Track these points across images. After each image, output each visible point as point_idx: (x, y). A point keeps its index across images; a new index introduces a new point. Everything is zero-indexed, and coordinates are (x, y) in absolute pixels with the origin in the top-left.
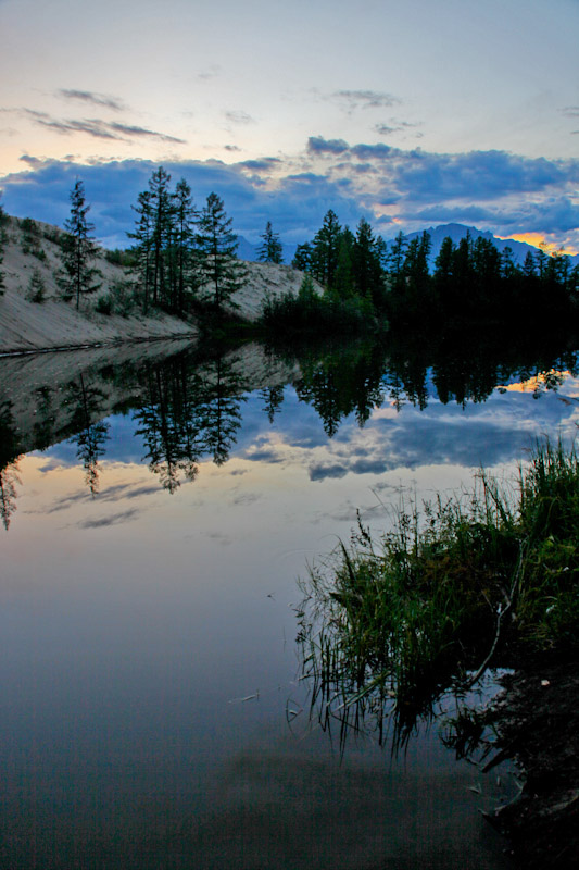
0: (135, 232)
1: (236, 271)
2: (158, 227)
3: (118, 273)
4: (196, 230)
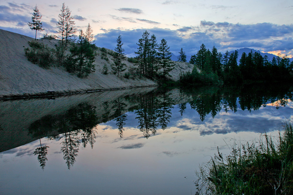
0: (137, 52)
1: (171, 64)
2: (145, 50)
3: (132, 65)
4: (158, 51)
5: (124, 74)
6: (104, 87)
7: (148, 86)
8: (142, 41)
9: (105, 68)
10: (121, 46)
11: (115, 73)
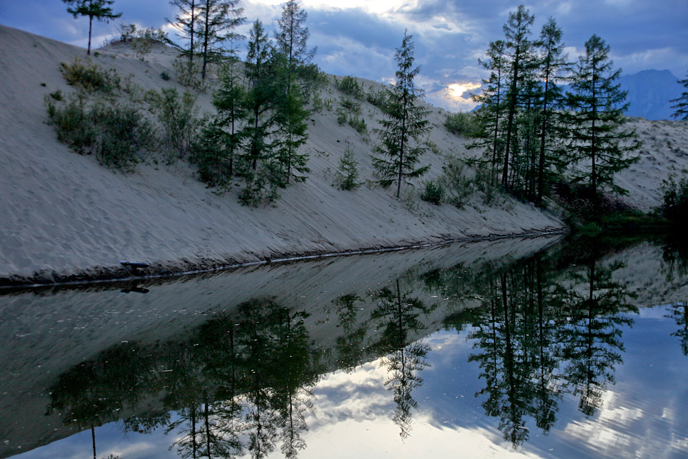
0: (481, 94)
2: (513, 86)
4: (567, 88)
5: (424, 187)
6: (336, 241)
7: (518, 236)
8: (500, 52)
9: (347, 166)
10: (411, 76)
11: (386, 184)
